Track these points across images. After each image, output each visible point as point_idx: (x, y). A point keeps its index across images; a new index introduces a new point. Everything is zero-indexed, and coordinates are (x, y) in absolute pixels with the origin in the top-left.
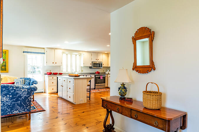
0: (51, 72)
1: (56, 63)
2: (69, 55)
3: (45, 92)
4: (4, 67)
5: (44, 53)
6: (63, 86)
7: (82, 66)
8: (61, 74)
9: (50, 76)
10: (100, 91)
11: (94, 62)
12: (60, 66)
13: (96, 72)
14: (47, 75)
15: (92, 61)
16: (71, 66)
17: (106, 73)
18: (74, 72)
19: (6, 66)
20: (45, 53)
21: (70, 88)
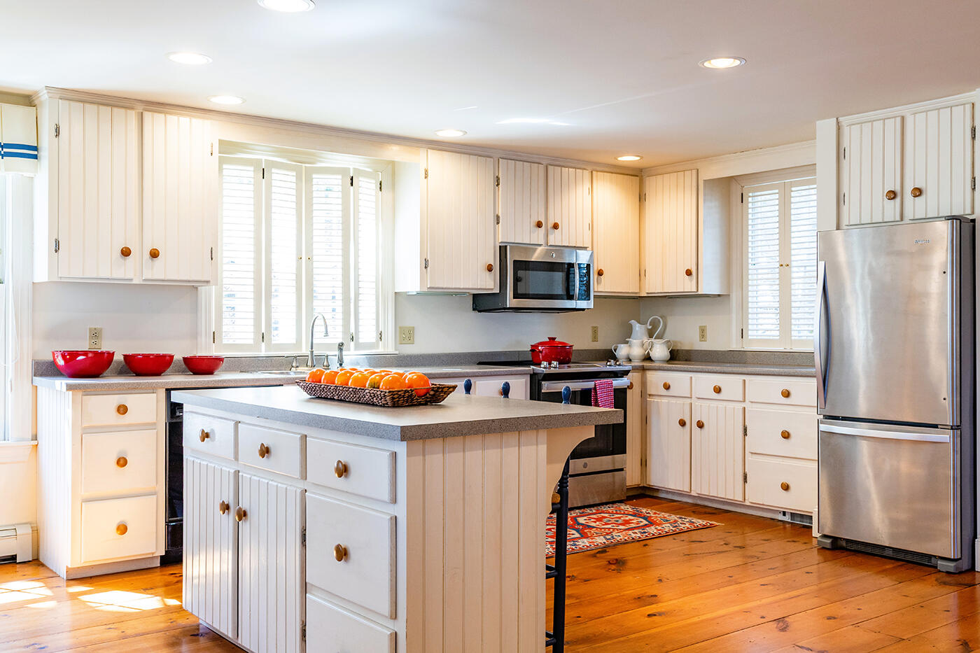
0: (105, 347)
1: (154, 254)
2: (283, 181)
3: (36, 562)
5: (31, 152)
6: (242, 515)
7: (411, 282)
8: (201, 366)
9: (87, 391)
10: (600, 540)
11: (518, 247)
12: (191, 289)
13: (534, 349)
14: (61, 383)
15: (501, 238)
16: (306, 288)
17: (622, 351)
18: (326, 342)
20: (44, 153)
21: (342, 554)
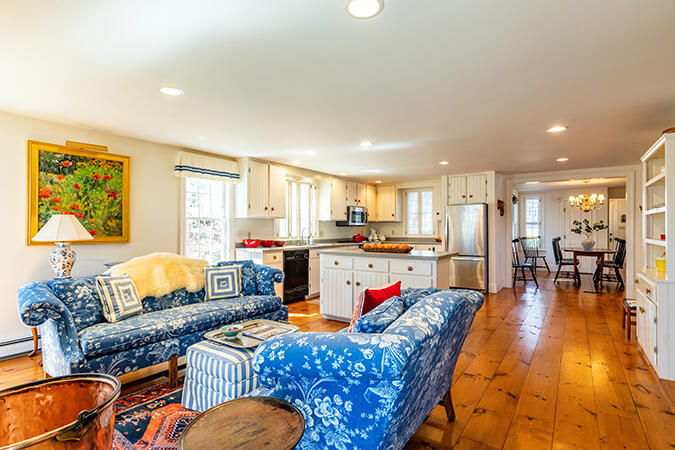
1: (273, 209)
2: (294, 186)
4: (113, 224)
5: (237, 176)
6: (359, 284)
9: (267, 252)
15: (348, 205)
16: (298, 219)
19: (121, 218)
20: (241, 177)
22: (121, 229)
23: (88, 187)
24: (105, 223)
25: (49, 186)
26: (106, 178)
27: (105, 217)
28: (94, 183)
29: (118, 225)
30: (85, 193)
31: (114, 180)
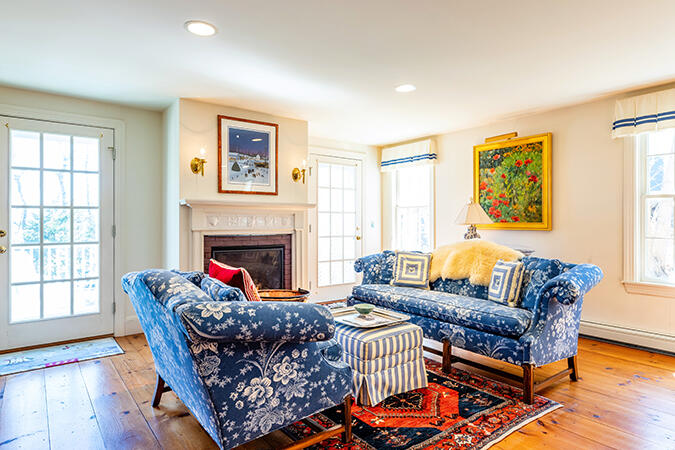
19: (541, 203)
22: (541, 215)
23: (513, 174)
24: (526, 209)
25: (486, 180)
26: (528, 162)
27: (526, 203)
28: (517, 170)
29: (537, 211)
30: (509, 181)
31: (534, 163)
